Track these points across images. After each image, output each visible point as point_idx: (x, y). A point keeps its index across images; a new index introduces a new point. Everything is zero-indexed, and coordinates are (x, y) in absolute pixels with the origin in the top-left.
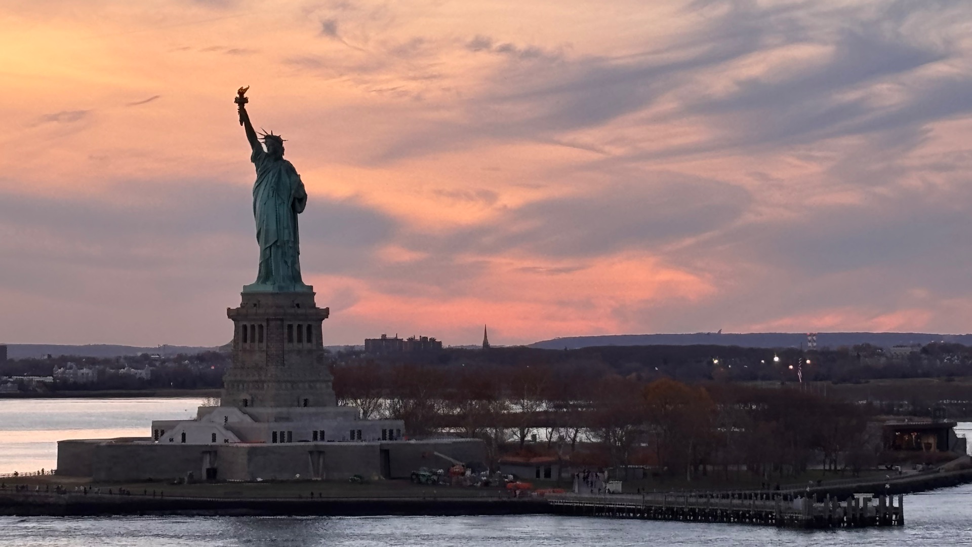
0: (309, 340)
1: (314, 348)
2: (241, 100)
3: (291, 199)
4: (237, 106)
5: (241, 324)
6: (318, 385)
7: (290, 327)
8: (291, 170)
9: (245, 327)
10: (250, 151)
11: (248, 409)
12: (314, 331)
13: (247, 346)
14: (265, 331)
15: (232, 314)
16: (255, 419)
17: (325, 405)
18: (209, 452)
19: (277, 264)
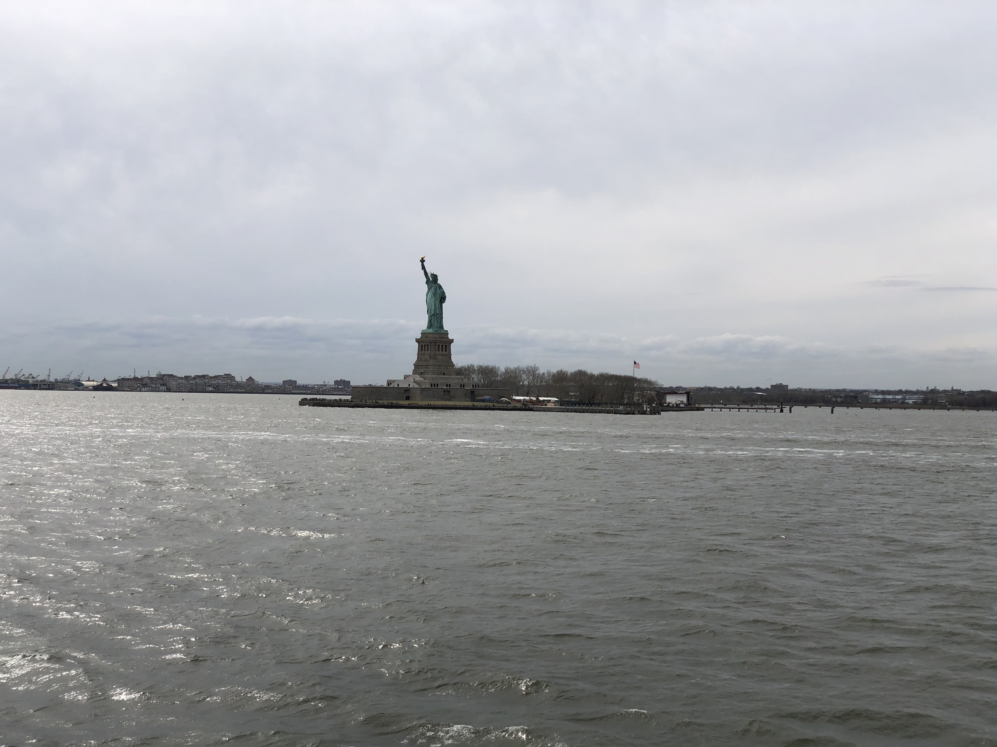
0: (446, 351)
1: (448, 353)
2: (423, 261)
3: (440, 298)
4: (421, 263)
6: (449, 368)
7: (439, 345)
8: (440, 287)
10: (425, 280)
11: (423, 376)
12: (447, 347)
13: (423, 352)
14: (429, 347)
15: (417, 340)
16: (425, 379)
17: (451, 375)
18: (407, 390)
19: (434, 322)
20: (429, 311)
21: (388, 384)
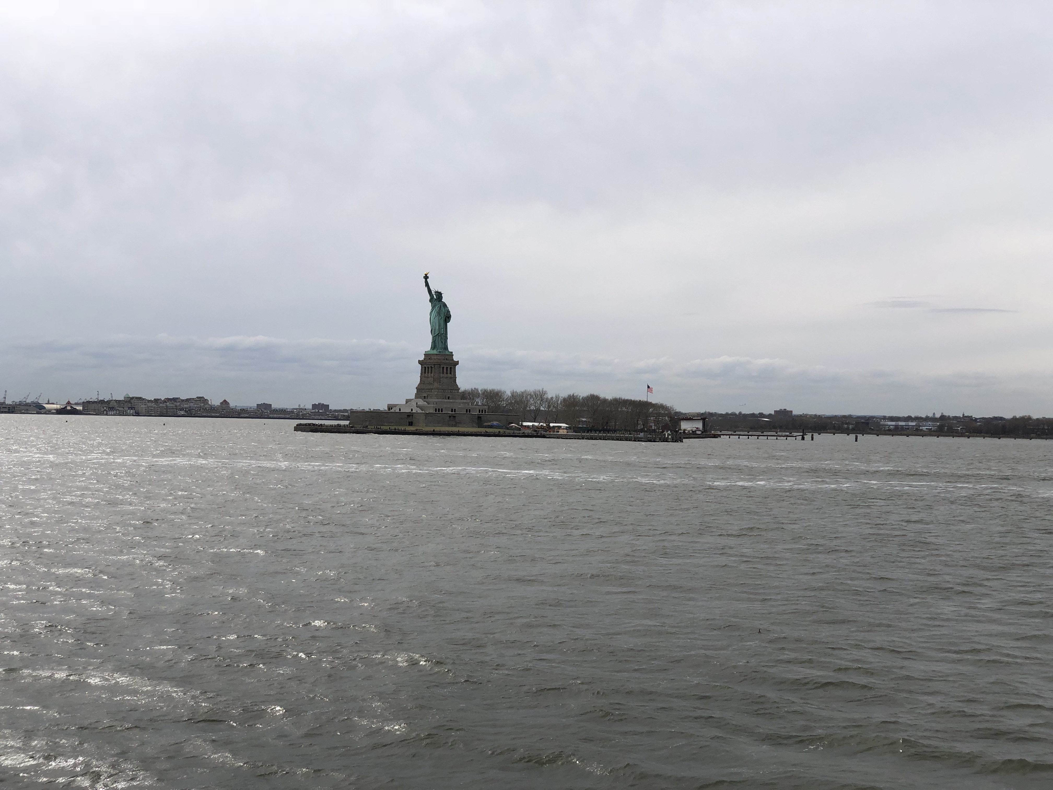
0: (451, 373)
2: (426, 277)
3: (445, 317)
4: (424, 280)
5: (423, 366)
6: (454, 391)
8: (445, 305)
9: (425, 367)
10: (429, 298)
11: (426, 400)
12: (452, 369)
13: (426, 375)
14: (433, 369)
16: (428, 403)
17: (456, 399)
18: (410, 415)
19: (438, 343)
20: (433, 331)
21: (389, 408)
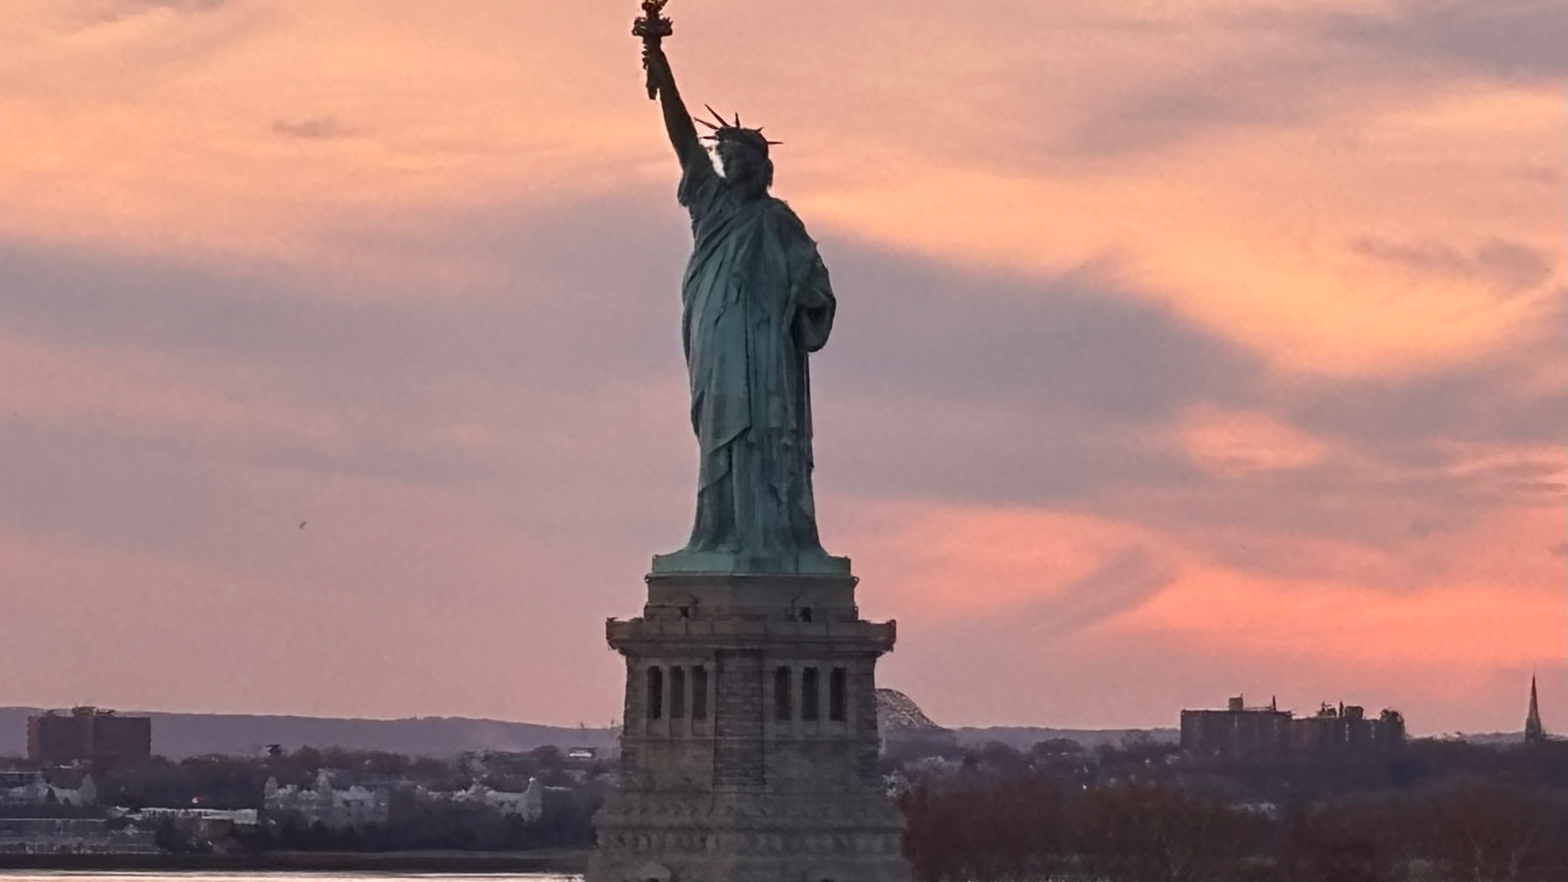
1: (852, 733)
2: (653, 29)
3: (792, 310)
4: (639, 44)
5: (645, 665)
6: (861, 842)
7: (783, 674)
8: (790, 226)
9: (656, 674)
10: (677, 172)
12: (851, 688)
13: (663, 727)
14: (711, 685)
15: (619, 636)
19: (747, 495)
